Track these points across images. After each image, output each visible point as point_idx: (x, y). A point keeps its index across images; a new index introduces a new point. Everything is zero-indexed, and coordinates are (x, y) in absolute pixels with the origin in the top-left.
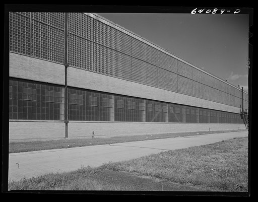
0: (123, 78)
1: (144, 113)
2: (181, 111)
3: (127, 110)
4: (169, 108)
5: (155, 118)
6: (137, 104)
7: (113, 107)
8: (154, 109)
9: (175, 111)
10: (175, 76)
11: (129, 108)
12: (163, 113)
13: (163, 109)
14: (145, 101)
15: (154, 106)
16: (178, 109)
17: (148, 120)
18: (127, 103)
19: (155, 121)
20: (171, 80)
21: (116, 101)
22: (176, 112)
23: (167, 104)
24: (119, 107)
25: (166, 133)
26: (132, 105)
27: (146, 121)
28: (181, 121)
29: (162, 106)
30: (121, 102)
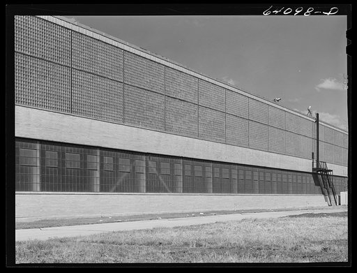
0: (56, 109)
1: (97, 174)
2: (172, 170)
3: (63, 170)
4: (147, 164)
5: (118, 184)
6: (84, 157)
7: (38, 165)
8: (116, 167)
9: (159, 169)
10: (159, 99)
11: (68, 166)
12: (134, 174)
13: (134, 168)
14: (98, 152)
15: (116, 160)
16: (165, 166)
17: (104, 188)
18: (64, 157)
19: (120, 189)
20: (151, 108)
21: (43, 154)
22: (163, 172)
23: (144, 157)
24: (48, 164)
25: (142, 213)
26: (73, 160)
27: (101, 191)
28: (173, 189)
29: (132, 161)
30: (52, 155)
